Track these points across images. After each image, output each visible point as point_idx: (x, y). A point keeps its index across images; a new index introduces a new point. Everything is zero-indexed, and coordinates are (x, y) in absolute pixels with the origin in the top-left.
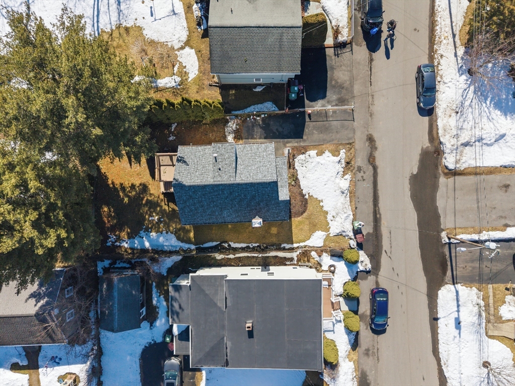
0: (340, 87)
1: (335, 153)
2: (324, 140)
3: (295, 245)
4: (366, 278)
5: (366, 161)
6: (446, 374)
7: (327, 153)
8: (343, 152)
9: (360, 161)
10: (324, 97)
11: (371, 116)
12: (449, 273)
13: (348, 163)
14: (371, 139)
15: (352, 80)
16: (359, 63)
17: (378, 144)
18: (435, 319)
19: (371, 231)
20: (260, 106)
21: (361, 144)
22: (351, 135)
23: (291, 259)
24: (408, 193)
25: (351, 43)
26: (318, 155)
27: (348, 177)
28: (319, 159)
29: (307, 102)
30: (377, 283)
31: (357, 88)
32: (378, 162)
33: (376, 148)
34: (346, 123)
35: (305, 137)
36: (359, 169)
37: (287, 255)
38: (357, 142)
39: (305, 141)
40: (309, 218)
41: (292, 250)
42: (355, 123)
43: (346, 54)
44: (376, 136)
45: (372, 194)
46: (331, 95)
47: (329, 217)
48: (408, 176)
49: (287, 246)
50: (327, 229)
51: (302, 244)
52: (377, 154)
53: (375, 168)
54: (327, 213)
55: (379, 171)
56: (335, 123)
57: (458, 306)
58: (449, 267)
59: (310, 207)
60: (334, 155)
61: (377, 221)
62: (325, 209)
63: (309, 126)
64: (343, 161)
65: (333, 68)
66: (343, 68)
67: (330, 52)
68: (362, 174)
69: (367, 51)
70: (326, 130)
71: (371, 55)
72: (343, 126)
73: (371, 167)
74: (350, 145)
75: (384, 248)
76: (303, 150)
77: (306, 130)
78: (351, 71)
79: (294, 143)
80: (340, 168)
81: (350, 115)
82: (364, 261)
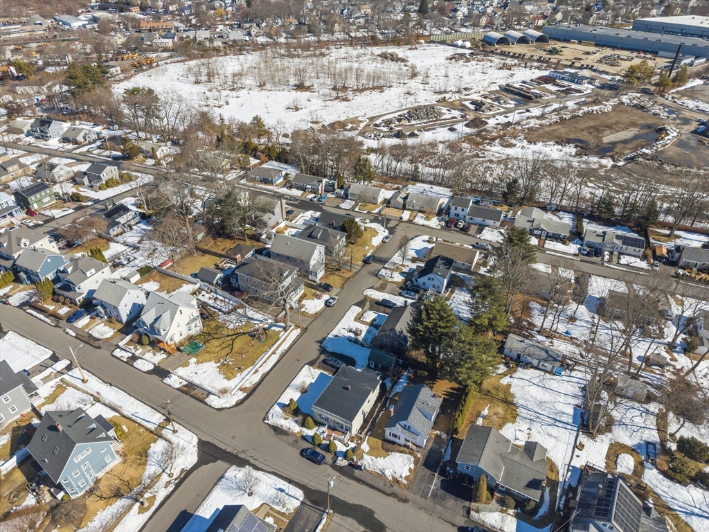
0: (443, 499)
1: (407, 478)
2: (417, 476)
3: (367, 437)
4: (332, 459)
5: (394, 492)
6: (260, 472)
7: (409, 474)
8: (406, 482)
9: (396, 488)
10: (442, 488)
11: (420, 508)
12: (309, 503)
13: (398, 482)
14: (405, 501)
15: (446, 508)
16: (454, 516)
17: (401, 504)
18: (290, 482)
19: (355, 475)
20: (450, 453)
21: (405, 494)
22: (413, 491)
23: (361, 434)
24: (365, 505)
25: (468, 518)
26: (410, 468)
27: (390, 478)
28: (407, 468)
29: (443, 478)
30: (327, 464)
31: (439, 508)
32: (390, 498)
33: (399, 501)
34: (421, 492)
35: (423, 467)
36: (392, 486)
37: (364, 433)
38: (408, 493)
39: (421, 466)
40: (378, 449)
41: (366, 434)
42: (419, 497)
43: (463, 512)
44: (407, 505)
45: (374, 485)
46: (441, 492)
47: (374, 458)
48: (375, 510)
49: (369, 434)
50: (367, 454)
51: (366, 440)
52: (396, 500)
53: (388, 495)
54: (376, 458)
55: (386, 496)
56: (424, 485)
57: (290, 496)
58: (312, 505)
59: (383, 451)
60: (406, 477)
61: (358, 480)
62: (379, 458)
63: (429, 472)
64: (400, 479)
65: (456, 500)
66: (455, 507)
67: (467, 504)
68: (388, 486)
69: (460, 525)
70: (422, 479)
71: (456, 526)
72: (420, 489)
73: (389, 493)
74: (408, 488)
75: (342, 477)
76: (416, 463)
77: (426, 469)
78: (451, 510)
79: (422, 460)
80: (397, 476)
81: (425, 496)
82: (342, 462)
